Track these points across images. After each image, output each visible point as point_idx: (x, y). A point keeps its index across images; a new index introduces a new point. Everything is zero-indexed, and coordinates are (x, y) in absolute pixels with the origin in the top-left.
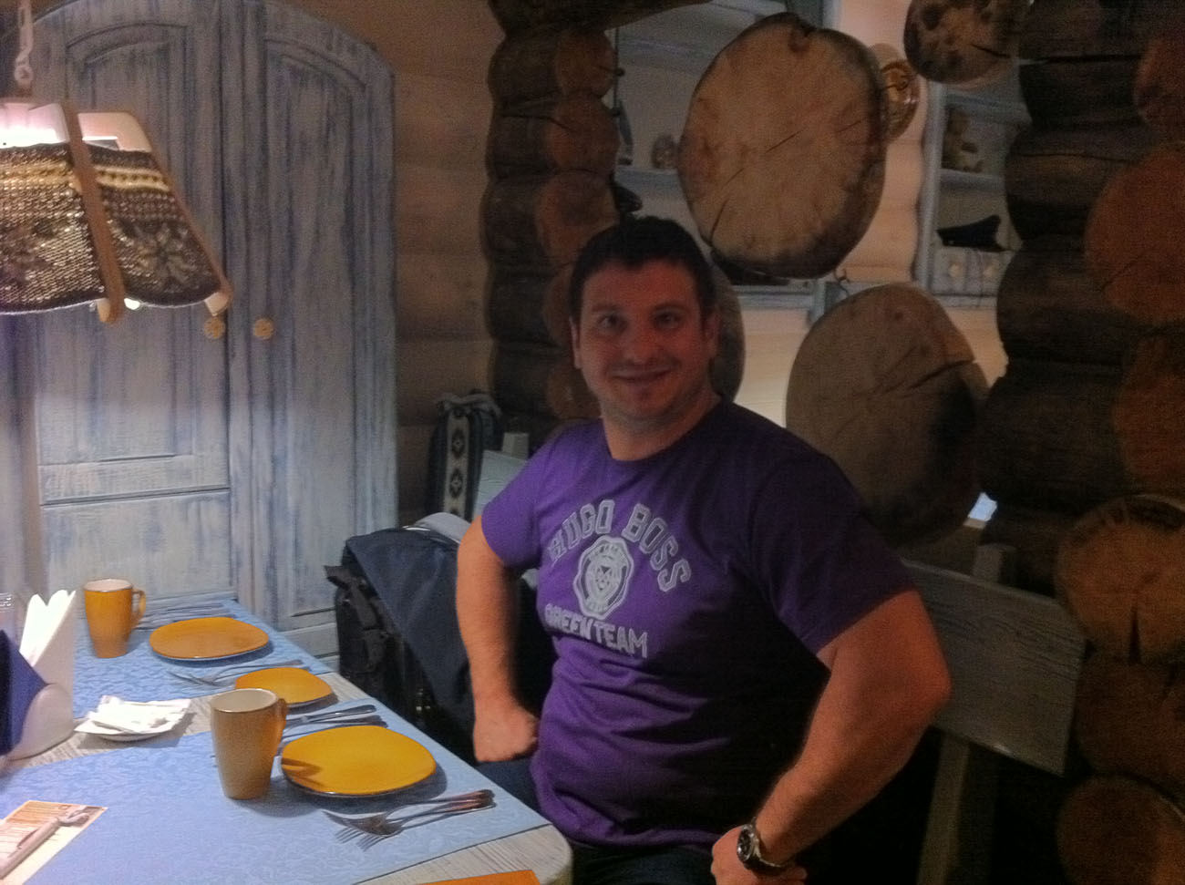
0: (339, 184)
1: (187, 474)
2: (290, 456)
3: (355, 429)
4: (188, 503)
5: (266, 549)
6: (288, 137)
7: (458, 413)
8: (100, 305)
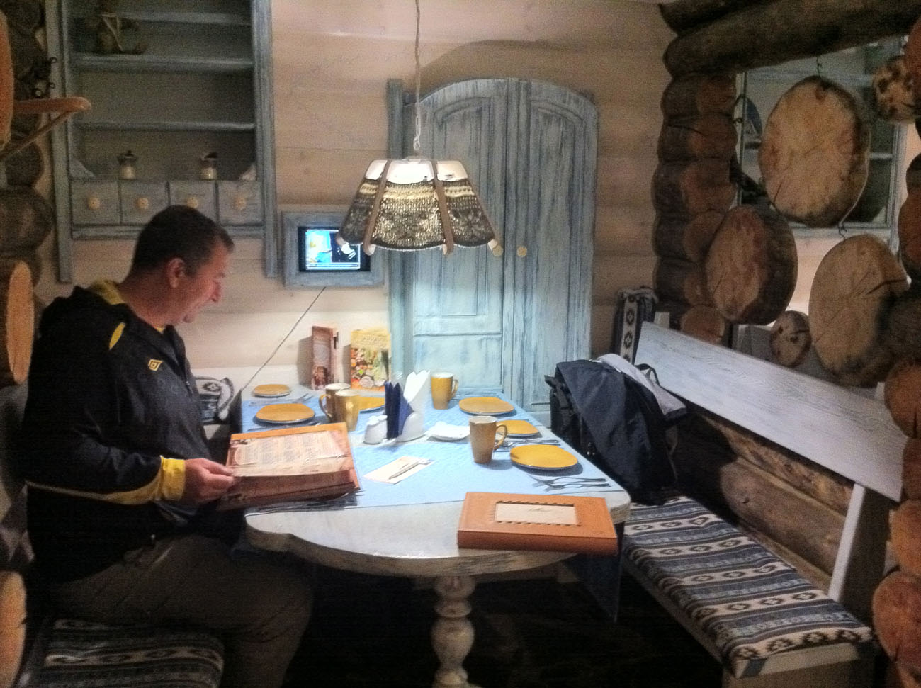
0: (566, 173)
1: (481, 326)
2: (534, 319)
3: (569, 307)
4: (481, 340)
5: (519, 368)
6: (540, 150)
7: (632, 299)
8: (443, 247)
